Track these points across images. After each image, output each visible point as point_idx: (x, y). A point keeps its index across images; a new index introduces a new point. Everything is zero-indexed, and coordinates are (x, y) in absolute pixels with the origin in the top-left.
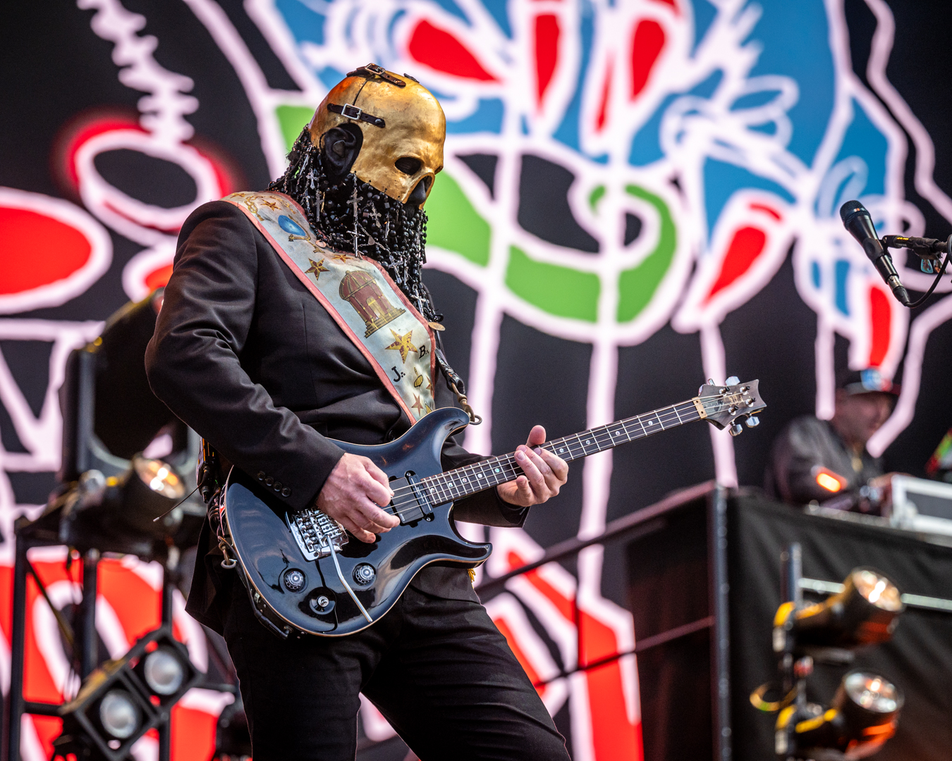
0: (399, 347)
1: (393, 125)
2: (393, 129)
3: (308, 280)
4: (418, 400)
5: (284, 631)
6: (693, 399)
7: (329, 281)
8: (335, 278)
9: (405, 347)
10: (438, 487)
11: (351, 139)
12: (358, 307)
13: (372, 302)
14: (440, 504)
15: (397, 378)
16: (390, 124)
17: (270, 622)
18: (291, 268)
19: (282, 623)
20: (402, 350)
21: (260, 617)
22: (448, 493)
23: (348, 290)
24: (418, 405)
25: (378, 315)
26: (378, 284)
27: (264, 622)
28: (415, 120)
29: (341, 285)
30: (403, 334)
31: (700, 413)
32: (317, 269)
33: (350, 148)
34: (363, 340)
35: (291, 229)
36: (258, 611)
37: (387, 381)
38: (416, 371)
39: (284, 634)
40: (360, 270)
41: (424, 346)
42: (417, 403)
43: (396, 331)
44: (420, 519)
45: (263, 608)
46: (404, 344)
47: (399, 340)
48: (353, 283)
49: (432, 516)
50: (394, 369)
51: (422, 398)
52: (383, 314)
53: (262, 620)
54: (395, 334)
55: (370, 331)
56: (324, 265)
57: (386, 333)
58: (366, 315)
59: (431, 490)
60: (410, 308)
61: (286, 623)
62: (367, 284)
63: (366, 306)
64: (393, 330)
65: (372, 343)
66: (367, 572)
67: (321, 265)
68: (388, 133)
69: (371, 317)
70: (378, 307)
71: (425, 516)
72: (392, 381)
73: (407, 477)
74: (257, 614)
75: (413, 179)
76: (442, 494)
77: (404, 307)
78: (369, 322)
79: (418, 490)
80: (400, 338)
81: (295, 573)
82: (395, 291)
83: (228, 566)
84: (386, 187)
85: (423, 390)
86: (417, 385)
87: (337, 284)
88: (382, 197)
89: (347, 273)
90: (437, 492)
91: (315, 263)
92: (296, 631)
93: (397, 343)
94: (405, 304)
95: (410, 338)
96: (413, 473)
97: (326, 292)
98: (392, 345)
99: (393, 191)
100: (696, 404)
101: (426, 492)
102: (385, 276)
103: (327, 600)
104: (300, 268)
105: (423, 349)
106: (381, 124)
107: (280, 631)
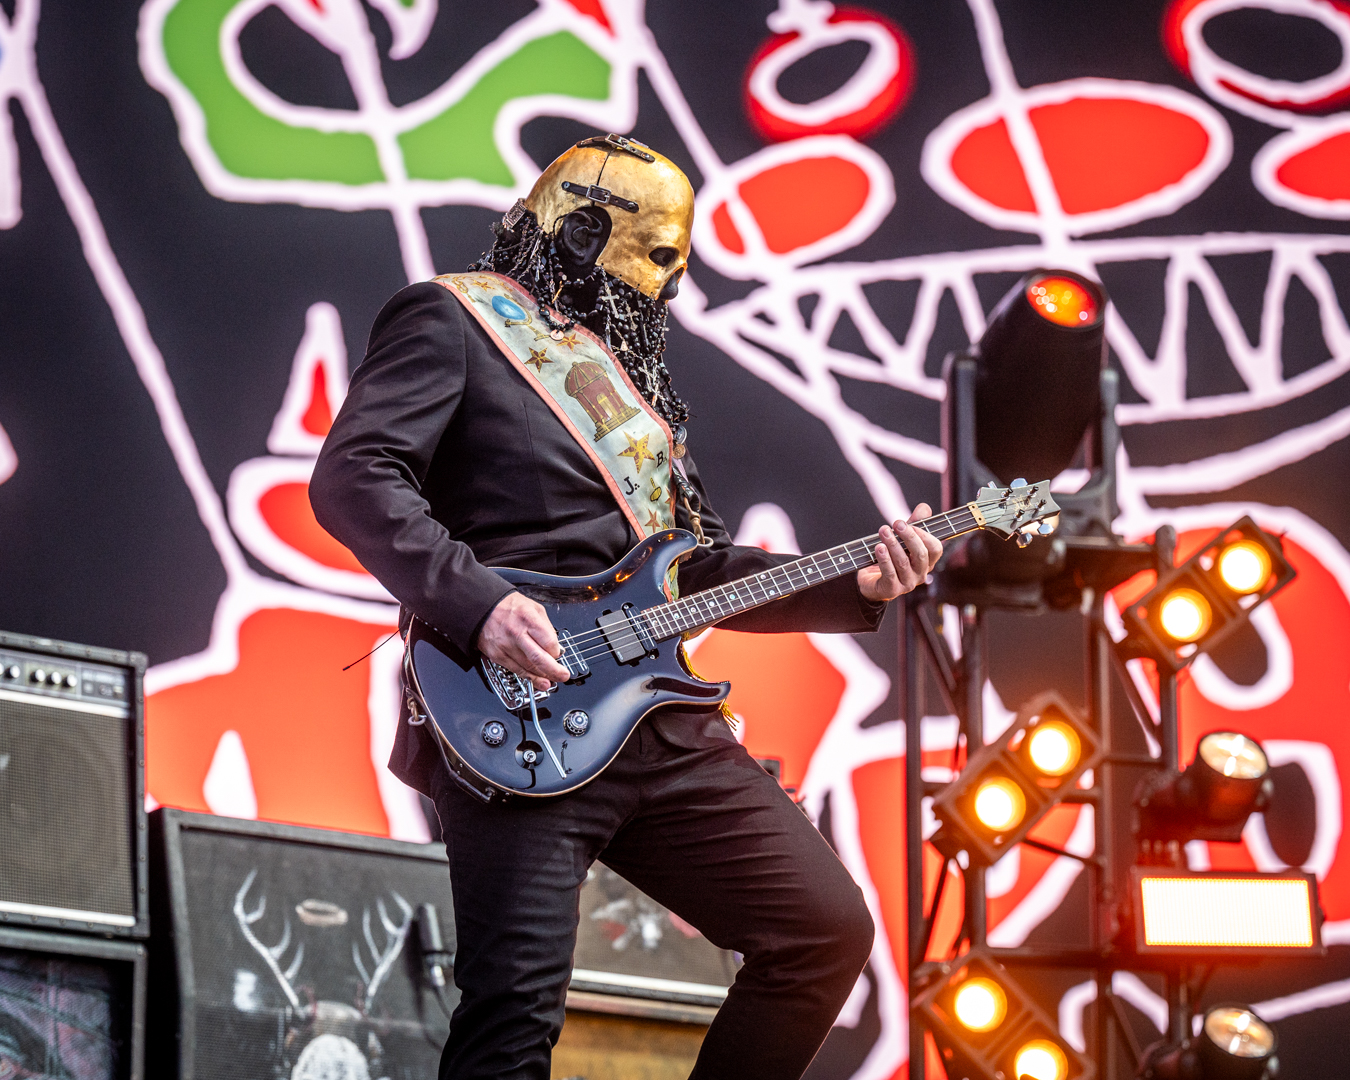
0: (634, 454)
1: (647, 210)
2: (647, 215)
3: (529, 372)
4: (653, 517)
5: (486, 794)
6: (969, 504)
7: (553, 374)
8: (560, 371)
9: (640, 454)
10: (662, 619)
11: (596, 225)
12: (586, 405)
13: (603, 400)
14: (665, 639)
15: (630, 491)
16: (643, 208)
17: (468, 784)
18: (509, 358)
19: (483, 785)
20: (637, 457)
21: (455, 779)
22: (673, 624)
23: (577, 384)
24: (653, 522)
25: (610, 414)
26: (611, 378)
27: (461, 784)
28: (672, 203)
29: (567, 378)
30: (639, 437)
31: (977, 520)
32: (538, 359)
33: (595, 235)
34: (593, 444)
35: (507, 313)
36: (453, 772)
37: (619, 493)
38: (653, 482)
39: (484, 796)
40: (589, 360)
41: (661, 452)
42: (651, 521)
43: (631, 434)
44: (641, 657)
45: (459, 768)
46: (639, 449)
47: (633, 445)
48: (582, 377)
49: (656, 652)
50: (627, 479)
51: (659, 513)
52: (616, 413)
53: (458, 782)
54: (630, 438)
55: (599, 435)
56: (547, 356)
57: (618, 437)
58: (596, 415)
59: (653, 623)
60: (646, 408)
61: (488, 784)
62: (597, 378)
63: (597, 404)
64: (628, 432)
65: (604, 448)
66: (580, 720)
67: (543, 355)
68: (642, 218)
69: (602, 417)
70: (610, 405)
71: (648, 654)
72: (624, 494)
73: (624, 610)
74: (452, 775)
75: (666, 271)
76: (666, 627)
77: (638, 406)
78: (599, 424)
79: (637, 623)
80: (636, 443)
81: (494, 725)
82: (629, 387)
83: (415, 723)
84: (638, 282)
85: (661, 504)
86: (653, 499)
87: (562, 378)
88: (635, 294)
89: (574, 365)
90: (661, 625)
91: (536, 353)
92: (500, 793)
93: (631, 449)
94: (641, 403)
95: (646, 442)
96: (630, 605)
97: (549, 385)
98: (626, 451)
99: (647, 287)
100: (972, 509)
101: (647, 625)
102: (618, 369)
103: (533, 754)
104: (518, 357)
105: (660, 455)
106: (634, 209)
107: (480, 793)
